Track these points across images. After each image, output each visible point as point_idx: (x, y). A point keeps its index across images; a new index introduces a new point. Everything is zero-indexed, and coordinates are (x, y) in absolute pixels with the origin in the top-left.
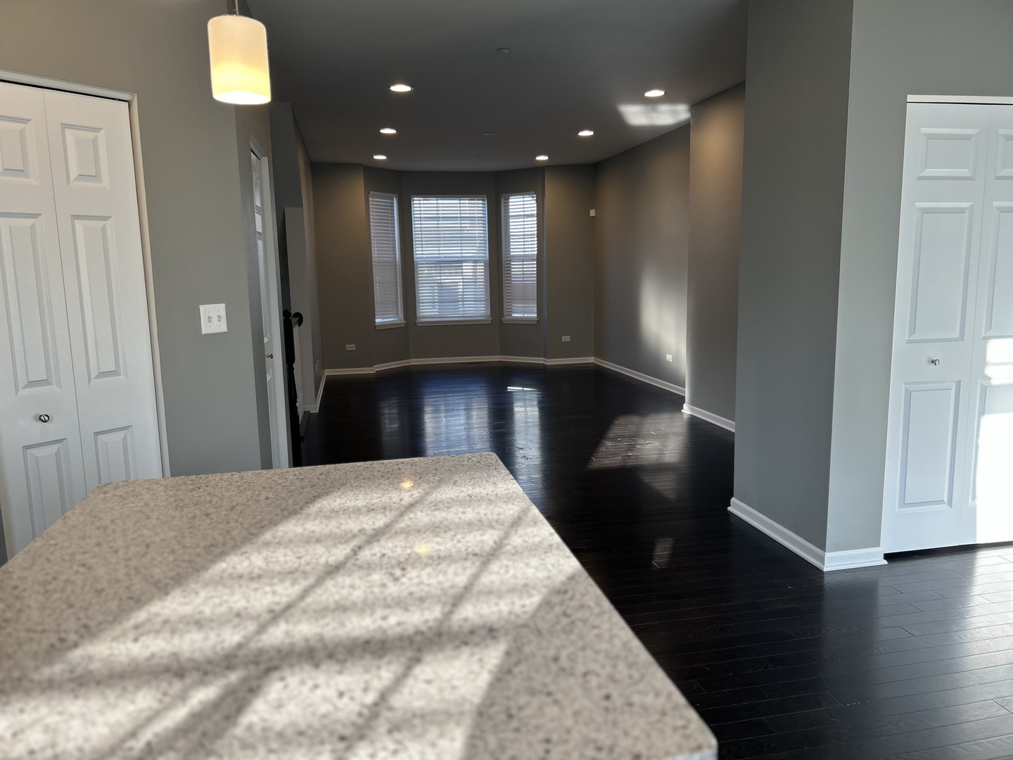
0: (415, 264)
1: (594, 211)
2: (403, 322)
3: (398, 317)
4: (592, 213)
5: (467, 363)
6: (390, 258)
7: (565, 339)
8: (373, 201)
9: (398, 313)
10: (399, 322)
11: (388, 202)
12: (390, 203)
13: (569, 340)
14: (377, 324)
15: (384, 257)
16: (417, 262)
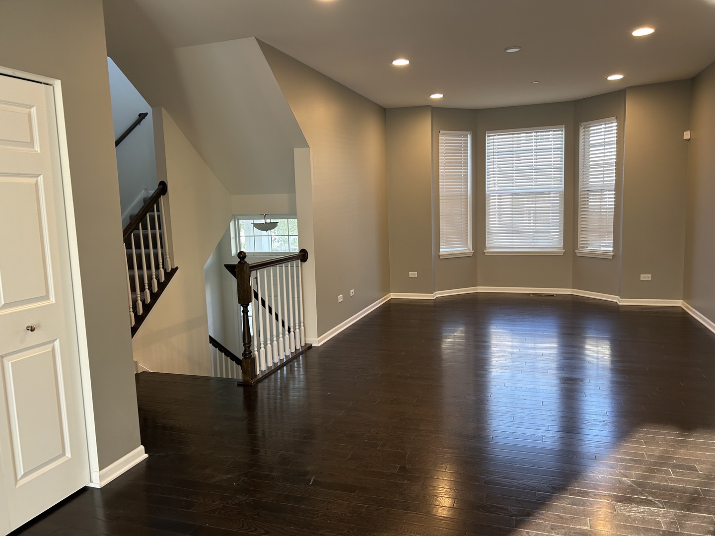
0: (487, 196)
1: (689, 132)
2: (471, 251)
3: (467, 246)
4: (687, 135)
5: (534, 295)
6: (461, 191)
7: (645, 277)
8: (443, 140)
9: (467, 244)
10: (468, 251)
11: (461, 140)
12: (464, 140)
13: (650, 279)
14: (441, 254)
15: (455, 191)
16: (489, 195)
